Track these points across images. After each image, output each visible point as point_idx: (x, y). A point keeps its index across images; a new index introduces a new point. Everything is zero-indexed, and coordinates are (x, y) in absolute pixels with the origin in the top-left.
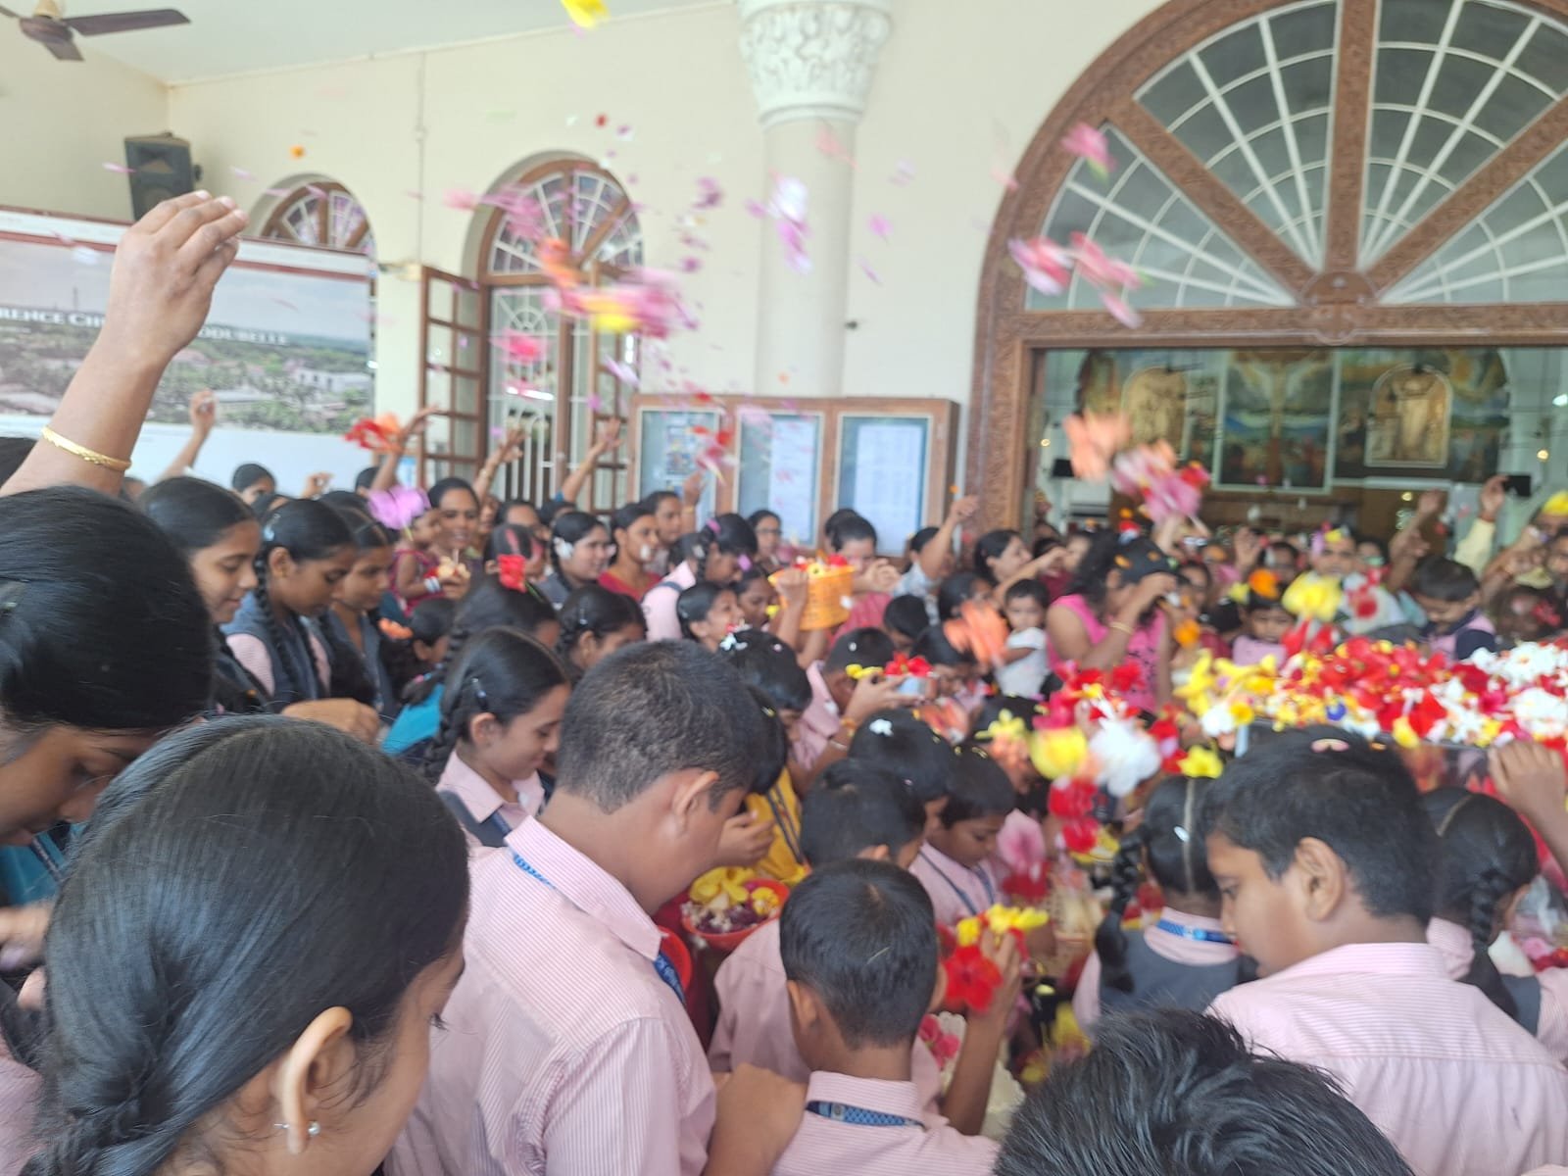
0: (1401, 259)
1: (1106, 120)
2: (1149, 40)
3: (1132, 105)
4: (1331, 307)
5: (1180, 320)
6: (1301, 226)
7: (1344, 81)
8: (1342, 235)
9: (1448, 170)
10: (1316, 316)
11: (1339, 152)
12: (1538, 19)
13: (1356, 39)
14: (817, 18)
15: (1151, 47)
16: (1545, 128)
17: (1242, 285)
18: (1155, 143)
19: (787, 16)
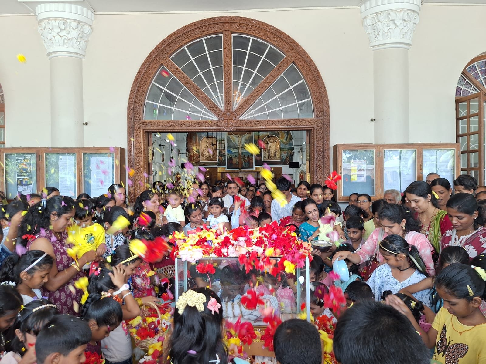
0: (243, 107)
1: (162, 64)
2: (172, 42)
3: (169, 60)
4: (226, 120)
5: (188, 124)
6: (218, 98)
7: (225, 58)
8: (228, 101)
9: (253, 84)
10: (223, 123)
11: (225, 77)
12: (270, 46)
13: (227, 47)
14: (64, 24)
15: (173, 43)
16: (273, 74)
17: (204, 114)
18: (176, 72)
19: (53, 22)
